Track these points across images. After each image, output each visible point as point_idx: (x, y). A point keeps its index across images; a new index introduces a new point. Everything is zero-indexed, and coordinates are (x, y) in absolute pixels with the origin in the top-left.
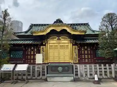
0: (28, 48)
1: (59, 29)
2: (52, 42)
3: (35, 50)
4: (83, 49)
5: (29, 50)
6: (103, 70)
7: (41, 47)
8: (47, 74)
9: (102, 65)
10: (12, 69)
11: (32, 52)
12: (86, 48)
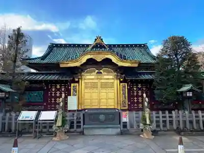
0: (51, 86)
1: (99, 58)
2: (89, 77)
3: (63, 89)
4: (135, 89)
5: (53, 89)
6: (161, 119)
7: (72, 85)
8: (84, 124)
9: (160, 112)
10: (34, 118)
11: (58, 93)
12: (140, 86)
